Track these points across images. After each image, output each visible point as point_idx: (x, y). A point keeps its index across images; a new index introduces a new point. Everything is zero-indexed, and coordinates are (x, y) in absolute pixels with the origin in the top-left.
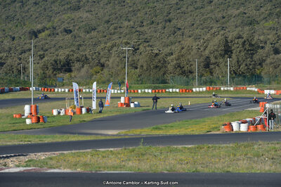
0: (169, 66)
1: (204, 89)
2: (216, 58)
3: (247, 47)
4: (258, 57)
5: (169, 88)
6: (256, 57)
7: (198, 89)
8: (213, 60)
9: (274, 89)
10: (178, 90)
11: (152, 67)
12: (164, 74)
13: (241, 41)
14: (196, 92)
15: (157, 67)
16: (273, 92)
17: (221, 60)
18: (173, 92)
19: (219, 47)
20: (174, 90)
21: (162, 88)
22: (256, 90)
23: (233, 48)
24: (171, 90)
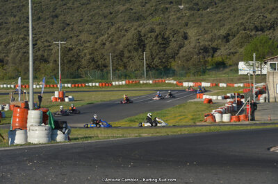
0: (83, 60)
1: (124, 82)
2: (130, 52)
3: (160, 40)
4: (170, 51)
5: (88, 82)
6: (168, 51)
7: (117, 83)
8: (126, 54)
9: (192, 81)
10: (97, 84)
11: (65, 61)
12: (79, 68)
13: (154, 35)
14: (116, 86)
15: (70, 61)
16: (191, 84)
17: (135, 54)
18: (93, 86)
19: (133, 41)
20: (94, 84)
21: (81, 82)
22: (175, 82)
23: (146, 42)
24: (90, 84)
